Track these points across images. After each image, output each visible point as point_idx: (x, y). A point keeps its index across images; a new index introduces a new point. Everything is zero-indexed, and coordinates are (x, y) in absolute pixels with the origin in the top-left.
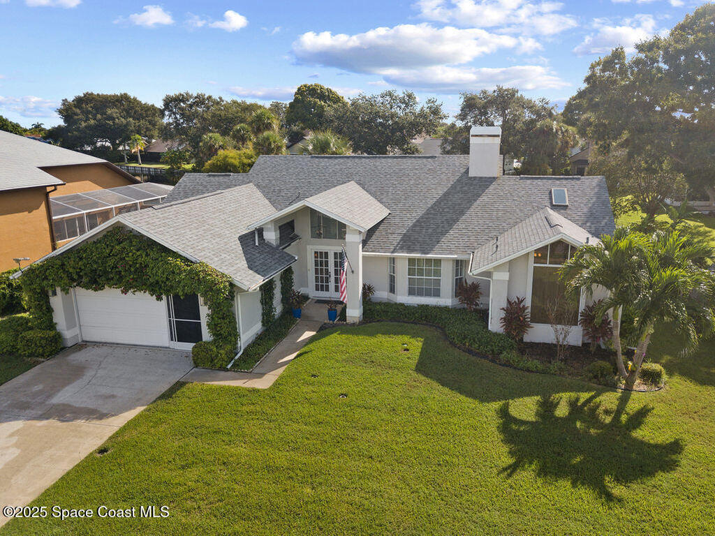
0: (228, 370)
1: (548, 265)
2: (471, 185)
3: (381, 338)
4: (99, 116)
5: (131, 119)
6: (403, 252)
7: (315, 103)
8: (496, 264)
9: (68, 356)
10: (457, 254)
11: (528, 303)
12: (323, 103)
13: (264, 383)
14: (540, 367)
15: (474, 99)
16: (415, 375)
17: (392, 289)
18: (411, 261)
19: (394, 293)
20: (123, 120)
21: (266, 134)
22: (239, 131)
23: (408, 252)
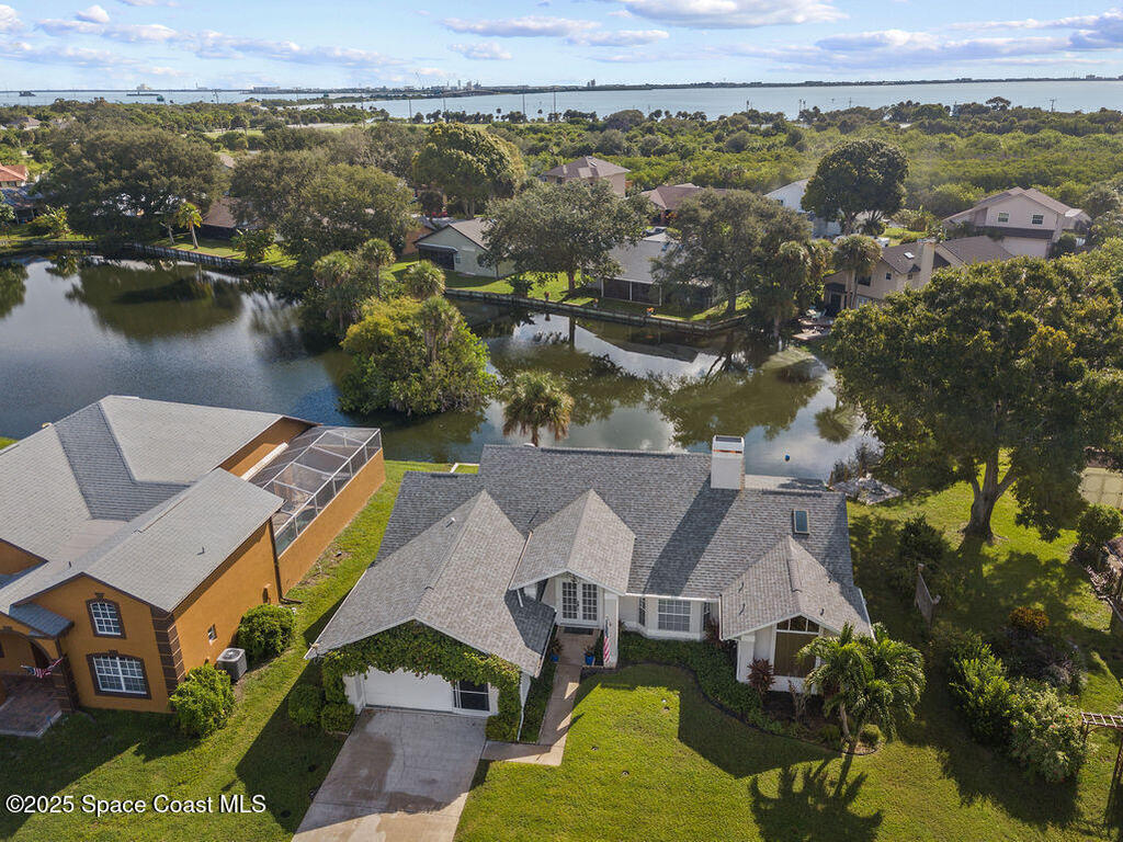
0: (517, 743)
1: (788, 631)
2: (714, 500)
3: (641, 691)
4: (125, 173)
5: (176, 178)
6: (653, 593)
7: (459, 157)
8: (747, 632)
9: (364, 727)
10: (705, 596)
11: (772, 662)
12: (470, 157)
13: (553, 758)
14: (782, 731)
16: (678, 743)
17: (642, 621)
18: (661, 601)
19: (644, 624)
20: (164, 178)
22: (371, 249)
23: (659, 594)
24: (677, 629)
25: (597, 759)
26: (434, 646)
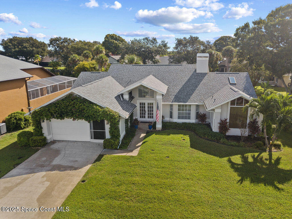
0: (118, 149)
1: (236, 106)
2: (198, 76)
3: (172, 136)
4: (20, 47)
5: (34, 48)
6: (176, 102)
7: (114, 42)
8: (217, 106)
9: (50, 146)
10: (197, 102)
11: (228, 121)
12: (117, 42)
13: (135, 153)
14: (237, 144)
15: (181, 41)
16: (191, 149)
17: (171, 117)
18: (179, 106)
19: (172, 118)
20: (31, 48)
21: (101, 55)
22: (85, 53)
23: (178, 102)
24: (186, 118)
25: (154, 153)
26: (81, 104)
